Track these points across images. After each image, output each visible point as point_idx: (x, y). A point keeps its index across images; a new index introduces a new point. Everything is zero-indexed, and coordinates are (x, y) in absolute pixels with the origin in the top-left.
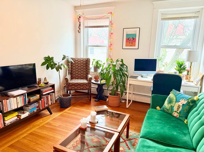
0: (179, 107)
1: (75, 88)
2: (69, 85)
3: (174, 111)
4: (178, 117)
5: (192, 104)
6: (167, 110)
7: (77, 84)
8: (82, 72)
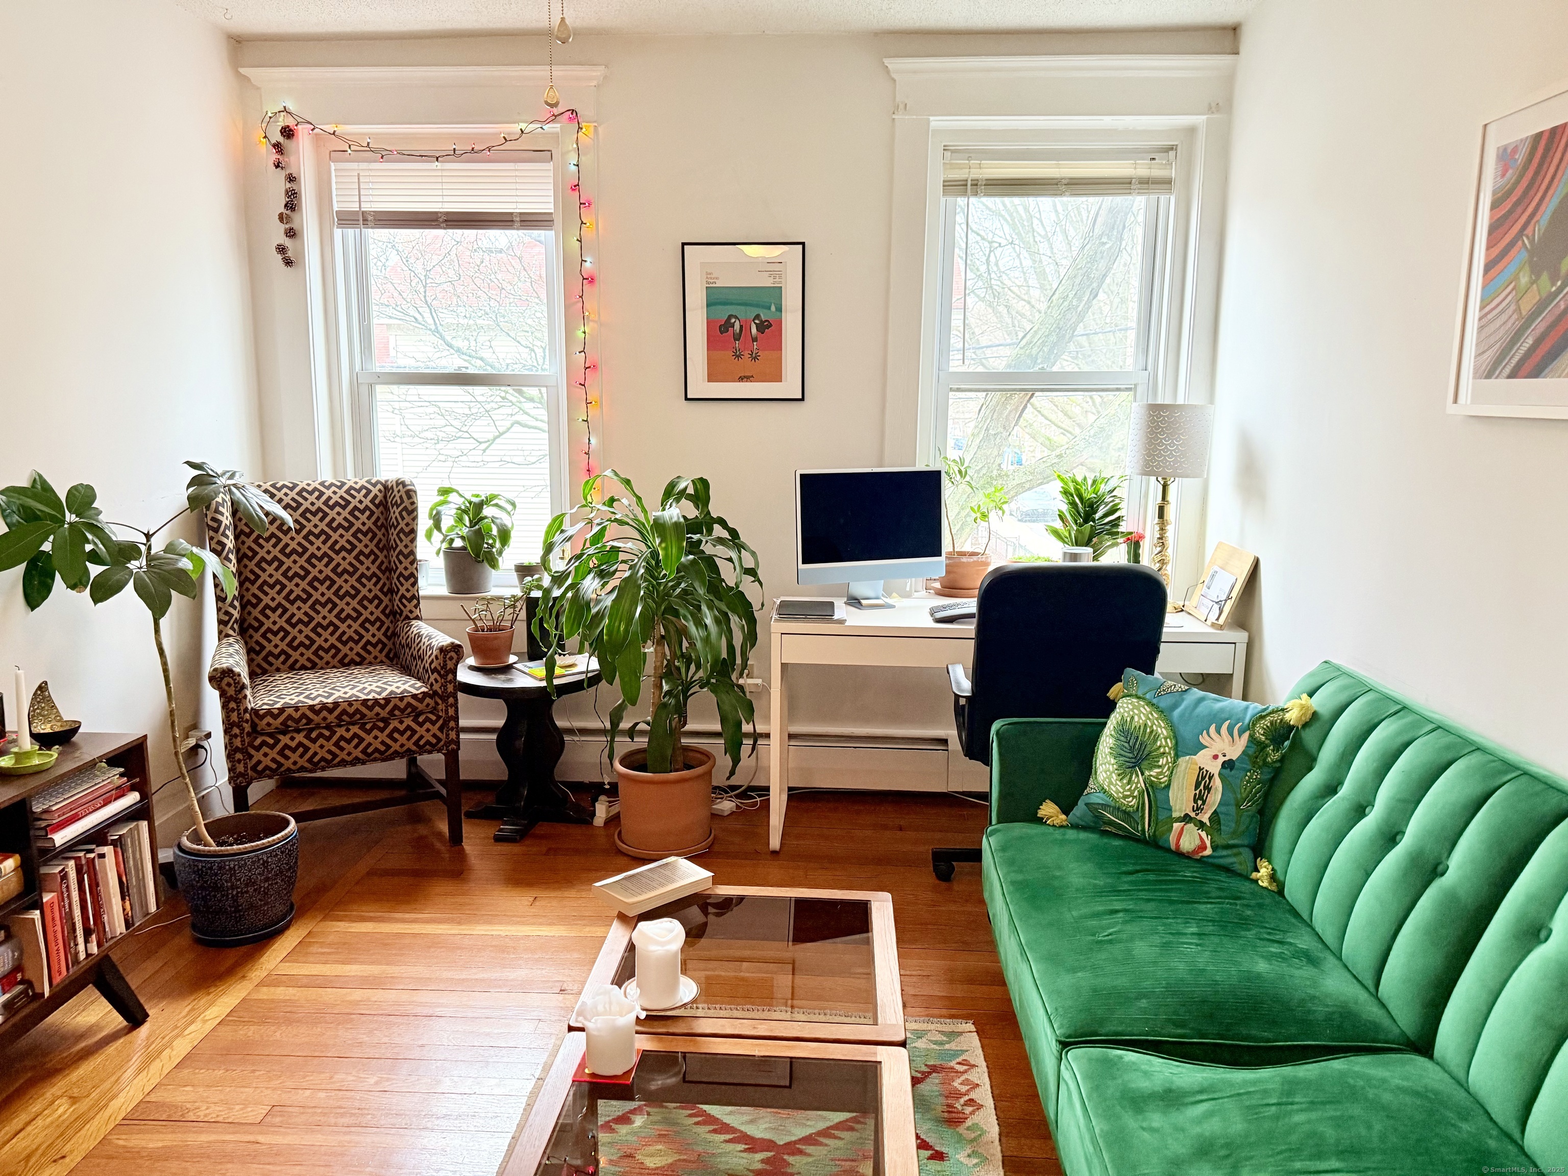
0: (1203, 781)
1: (314, 748)
2: (255, 731)
3: (1175, 815)
4: (1208, 852)
5: (1277, 756)
6: (1127, 815)
7: (331, 718)
8: (348, 606)
